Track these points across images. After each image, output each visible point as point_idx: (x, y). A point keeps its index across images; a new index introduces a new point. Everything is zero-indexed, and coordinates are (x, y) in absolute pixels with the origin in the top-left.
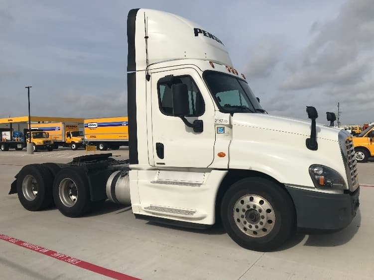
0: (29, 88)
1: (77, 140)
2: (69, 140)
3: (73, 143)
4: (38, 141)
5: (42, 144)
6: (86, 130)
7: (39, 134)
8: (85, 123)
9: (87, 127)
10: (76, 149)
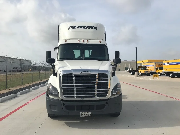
0: (137, 47)
1: (161, 71)
2: (157, 71)
3: (159, 72)
4: (143, 71)
5: (144, 72)
6: (164, 67)
7: (145, 68)
8: (164, 63)
9: (165, 65)
10: (160, 76)
